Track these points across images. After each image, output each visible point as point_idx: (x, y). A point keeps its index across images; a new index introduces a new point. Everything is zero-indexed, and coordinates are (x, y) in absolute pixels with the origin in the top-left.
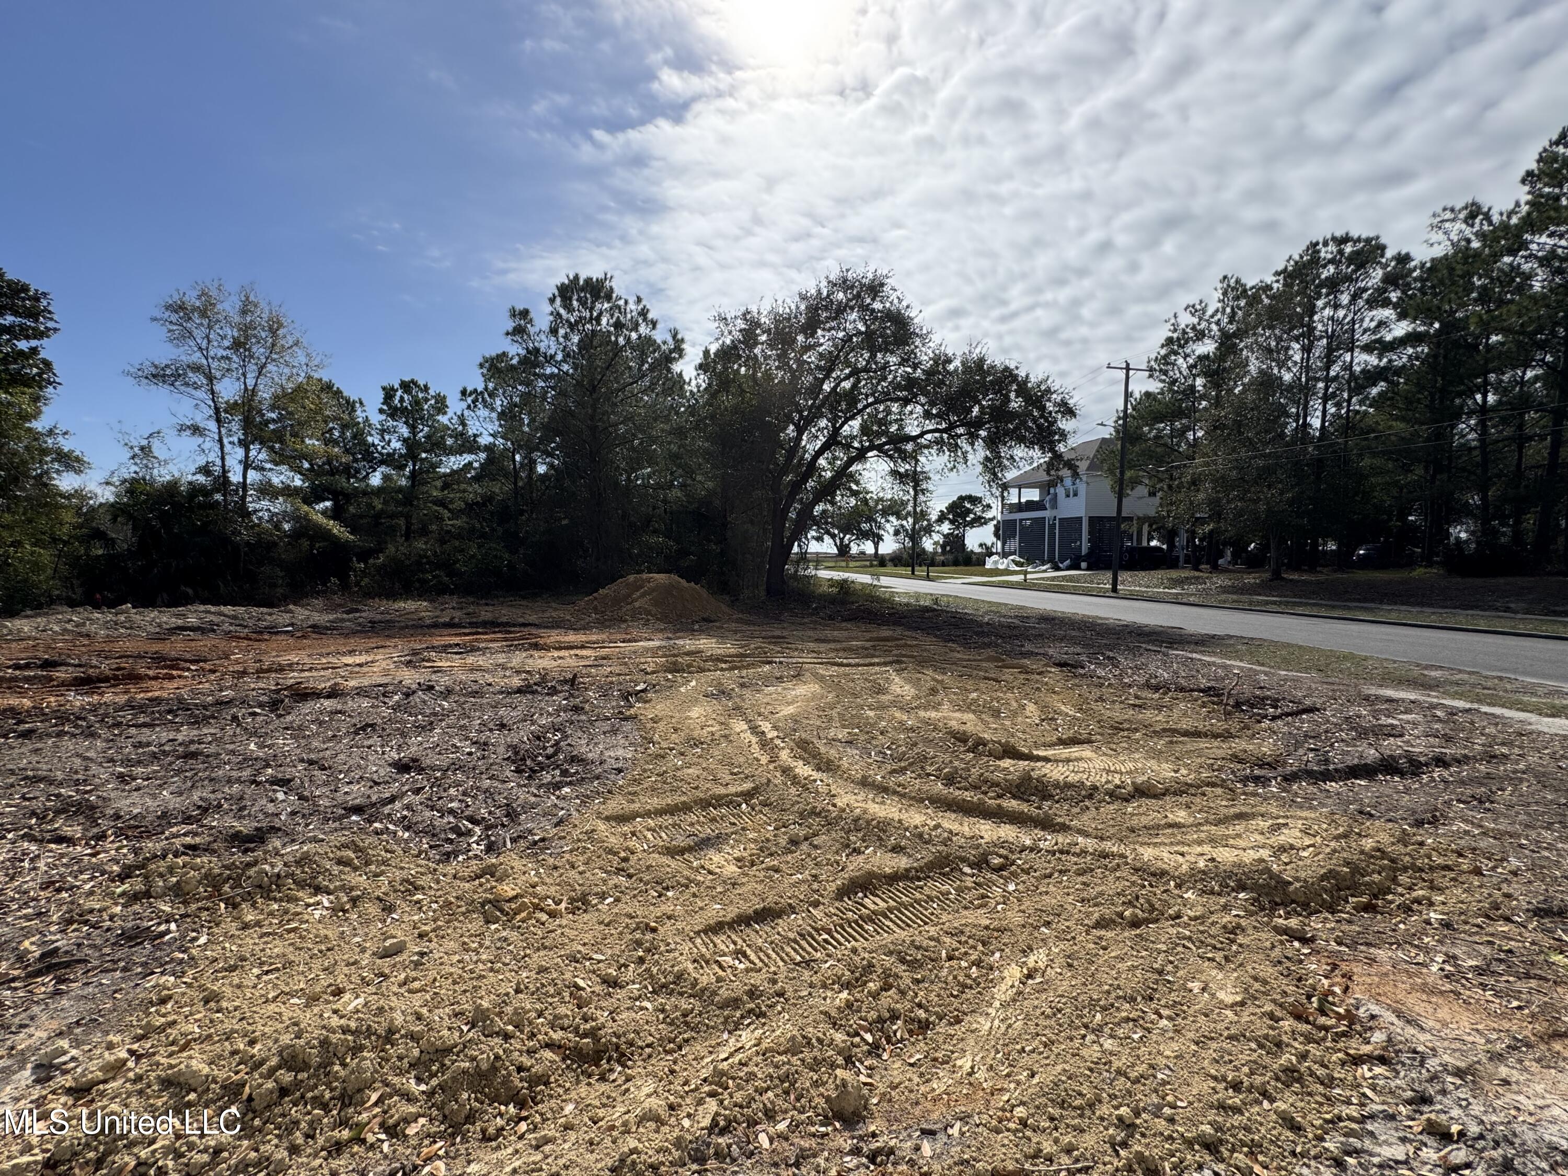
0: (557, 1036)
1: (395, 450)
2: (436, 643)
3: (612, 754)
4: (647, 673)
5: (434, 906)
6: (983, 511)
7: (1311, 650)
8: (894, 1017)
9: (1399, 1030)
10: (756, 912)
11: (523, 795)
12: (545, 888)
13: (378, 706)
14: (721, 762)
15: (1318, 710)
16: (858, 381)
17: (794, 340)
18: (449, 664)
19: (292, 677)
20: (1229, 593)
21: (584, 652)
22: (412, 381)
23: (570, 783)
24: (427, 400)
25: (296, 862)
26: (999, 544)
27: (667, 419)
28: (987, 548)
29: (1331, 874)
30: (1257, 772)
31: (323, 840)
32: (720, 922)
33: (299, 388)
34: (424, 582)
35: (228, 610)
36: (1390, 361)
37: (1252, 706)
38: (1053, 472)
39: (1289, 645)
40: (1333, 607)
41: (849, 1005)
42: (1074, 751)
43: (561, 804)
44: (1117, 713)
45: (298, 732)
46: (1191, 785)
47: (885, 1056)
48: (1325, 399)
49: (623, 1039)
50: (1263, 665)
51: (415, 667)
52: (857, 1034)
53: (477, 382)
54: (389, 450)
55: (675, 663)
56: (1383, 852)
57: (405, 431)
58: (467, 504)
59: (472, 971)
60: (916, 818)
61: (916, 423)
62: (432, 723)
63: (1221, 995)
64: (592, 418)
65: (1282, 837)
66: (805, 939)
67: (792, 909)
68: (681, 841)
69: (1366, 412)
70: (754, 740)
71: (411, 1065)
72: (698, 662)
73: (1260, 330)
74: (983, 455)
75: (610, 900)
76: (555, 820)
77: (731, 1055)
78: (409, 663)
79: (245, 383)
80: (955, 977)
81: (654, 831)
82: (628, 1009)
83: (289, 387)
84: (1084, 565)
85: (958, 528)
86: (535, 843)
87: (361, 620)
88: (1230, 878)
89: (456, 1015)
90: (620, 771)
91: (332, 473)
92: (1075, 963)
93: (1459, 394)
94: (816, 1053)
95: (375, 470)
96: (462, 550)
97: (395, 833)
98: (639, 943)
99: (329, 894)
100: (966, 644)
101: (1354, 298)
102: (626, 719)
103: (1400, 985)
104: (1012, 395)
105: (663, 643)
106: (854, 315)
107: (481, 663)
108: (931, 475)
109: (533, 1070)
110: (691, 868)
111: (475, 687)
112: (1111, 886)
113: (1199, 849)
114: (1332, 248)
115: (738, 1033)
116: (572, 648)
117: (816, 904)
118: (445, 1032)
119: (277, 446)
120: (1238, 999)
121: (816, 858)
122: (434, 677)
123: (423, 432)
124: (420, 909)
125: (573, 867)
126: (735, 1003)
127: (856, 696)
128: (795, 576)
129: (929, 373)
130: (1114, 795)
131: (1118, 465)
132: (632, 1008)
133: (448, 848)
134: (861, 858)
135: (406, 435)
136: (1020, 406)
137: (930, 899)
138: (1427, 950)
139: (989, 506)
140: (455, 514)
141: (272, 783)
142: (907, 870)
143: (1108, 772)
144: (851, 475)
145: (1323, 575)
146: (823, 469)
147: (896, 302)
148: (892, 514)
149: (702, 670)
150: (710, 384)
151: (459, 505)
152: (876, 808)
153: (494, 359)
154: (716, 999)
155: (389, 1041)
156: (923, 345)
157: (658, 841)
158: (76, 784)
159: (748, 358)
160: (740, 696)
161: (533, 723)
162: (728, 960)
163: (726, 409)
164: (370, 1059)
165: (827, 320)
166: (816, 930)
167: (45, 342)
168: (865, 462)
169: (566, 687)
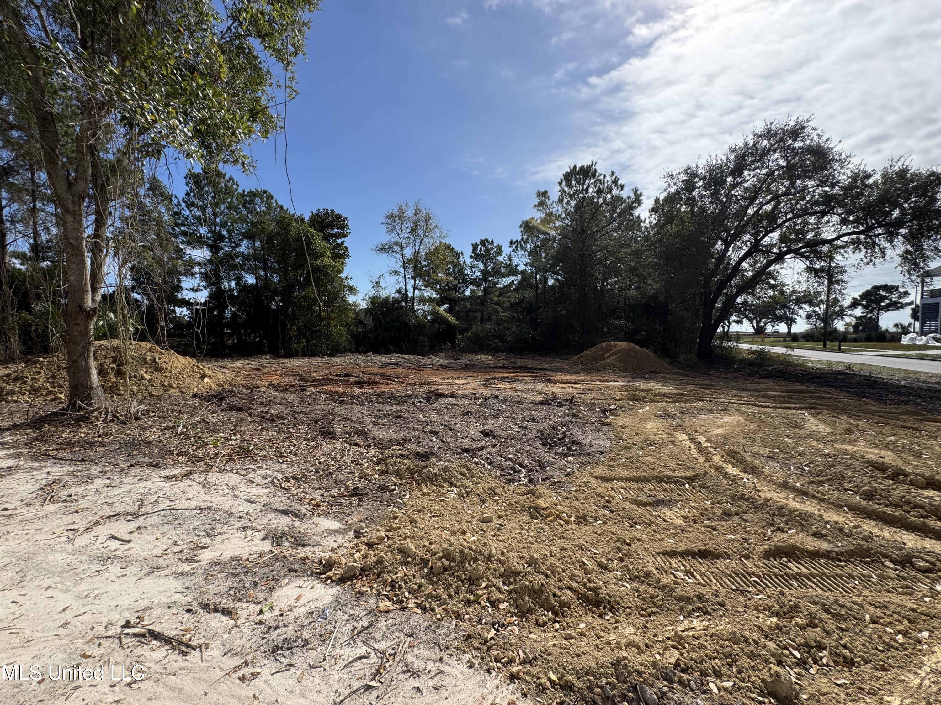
0: (574, 585)
1: (477, 277)
2: (497, 376)
3: (597, 443)
4: (616, 400)
5: (505, 504)
6: (900, 298)
8: (820, 647)
10: (699, 551)
11: (547, 457)
12: (562, 507)
13: (472, 404)
14: (669, 456)
16: (779, 203)
17: (724, 182)
18: (504, 386)
19: (433, 388)
21: (577, 386)
22: (486, 240)
23: (573, 455)
24: (492, 249)
25: (442, 469)
26: (917, 324)
27: (629, 246)
28: (904, 328)
31: (453, 462)
32: (673, 551)
33: (436, 249)
34: (489, 345)
35: (406, 356)
41: (778, 627)
43: (569, 465)
45: (438, 412)
47: (812, 671)
49: (613, 599)
51: (488, 387)
52: (787, 649)
53: (518, 236)
54: (474, 277)
55: (634, 395)
57: (482, 266)
58: (511, 304)
59: (526, 539)
60: (836, 518)
61: (833, 229)
62: (498, 414)
64: (582, 249)
66: (738, 576)
67: (728, 556)
68: (643, 498)
70: (693, 446)
71: (500, 575)
72: (649, 396)
74: (903, 249)
75: (600, 522)
76: (565, 473)
77: (687, 630)
78: (485, 385)
79: (415, 249)
80: (880, 637)
81: (626, 489)
82: (615, 584)
83: (432, 248)
85: (871, 311)
86: (555, 483)
87: (461, 364)
89: (521, 558)
90: (602, 453)
91: (449, 289)
94: (753, 648)
95: (467, 288)
96: (508, 329)
97: (484, 465)
98: (620, 550)
99: (457, 487)
102: (606, 424)
105: (626, 384)
106: (777, 155)
107: (520, 387)
108: (846, 269)
109: (562, 598)
110: (652, 515)
111: (518, 399)
115: (691, 619)
116: (569, 383)
117: (747, 557)
118: (516, 564)
119: (427, 278)
121: (745, 528)
122: (498, 393)
123: (491, 265)
124: (498, 504)
125: (577, 499)
126: (688, 600)
127: (775, 427)
128: (720, 347)
129: (847, 189)
132: (617, 584)
133: (510, 477)
134: (785, 535)
135: (482, 268)
137: (852, 576)
139: (907, 293)
140: (505, 309)
141: (430, 433)
142: (828, 552)
144: (770, 273)
146: (746, 271)
147: (816, 138)
148: (805, 303)
149: (654, 401)
150: (659, 221)
151: (507, 304)
152: (794, 504)
153: (527, 222)
154: (674, 594)
155: (489, 560)
156: (842, 168)
157: (628, 495)
158: (360, 423)
159: (688, 199)
160: (681, 419)
161: (550, 420)
162: (681, 575)
163: (670, 235)
164: (481, 565)
165: (753, 162)
166: (747, 573)
167: (346, 239)
168: (783, 262)
169: (568, 403)
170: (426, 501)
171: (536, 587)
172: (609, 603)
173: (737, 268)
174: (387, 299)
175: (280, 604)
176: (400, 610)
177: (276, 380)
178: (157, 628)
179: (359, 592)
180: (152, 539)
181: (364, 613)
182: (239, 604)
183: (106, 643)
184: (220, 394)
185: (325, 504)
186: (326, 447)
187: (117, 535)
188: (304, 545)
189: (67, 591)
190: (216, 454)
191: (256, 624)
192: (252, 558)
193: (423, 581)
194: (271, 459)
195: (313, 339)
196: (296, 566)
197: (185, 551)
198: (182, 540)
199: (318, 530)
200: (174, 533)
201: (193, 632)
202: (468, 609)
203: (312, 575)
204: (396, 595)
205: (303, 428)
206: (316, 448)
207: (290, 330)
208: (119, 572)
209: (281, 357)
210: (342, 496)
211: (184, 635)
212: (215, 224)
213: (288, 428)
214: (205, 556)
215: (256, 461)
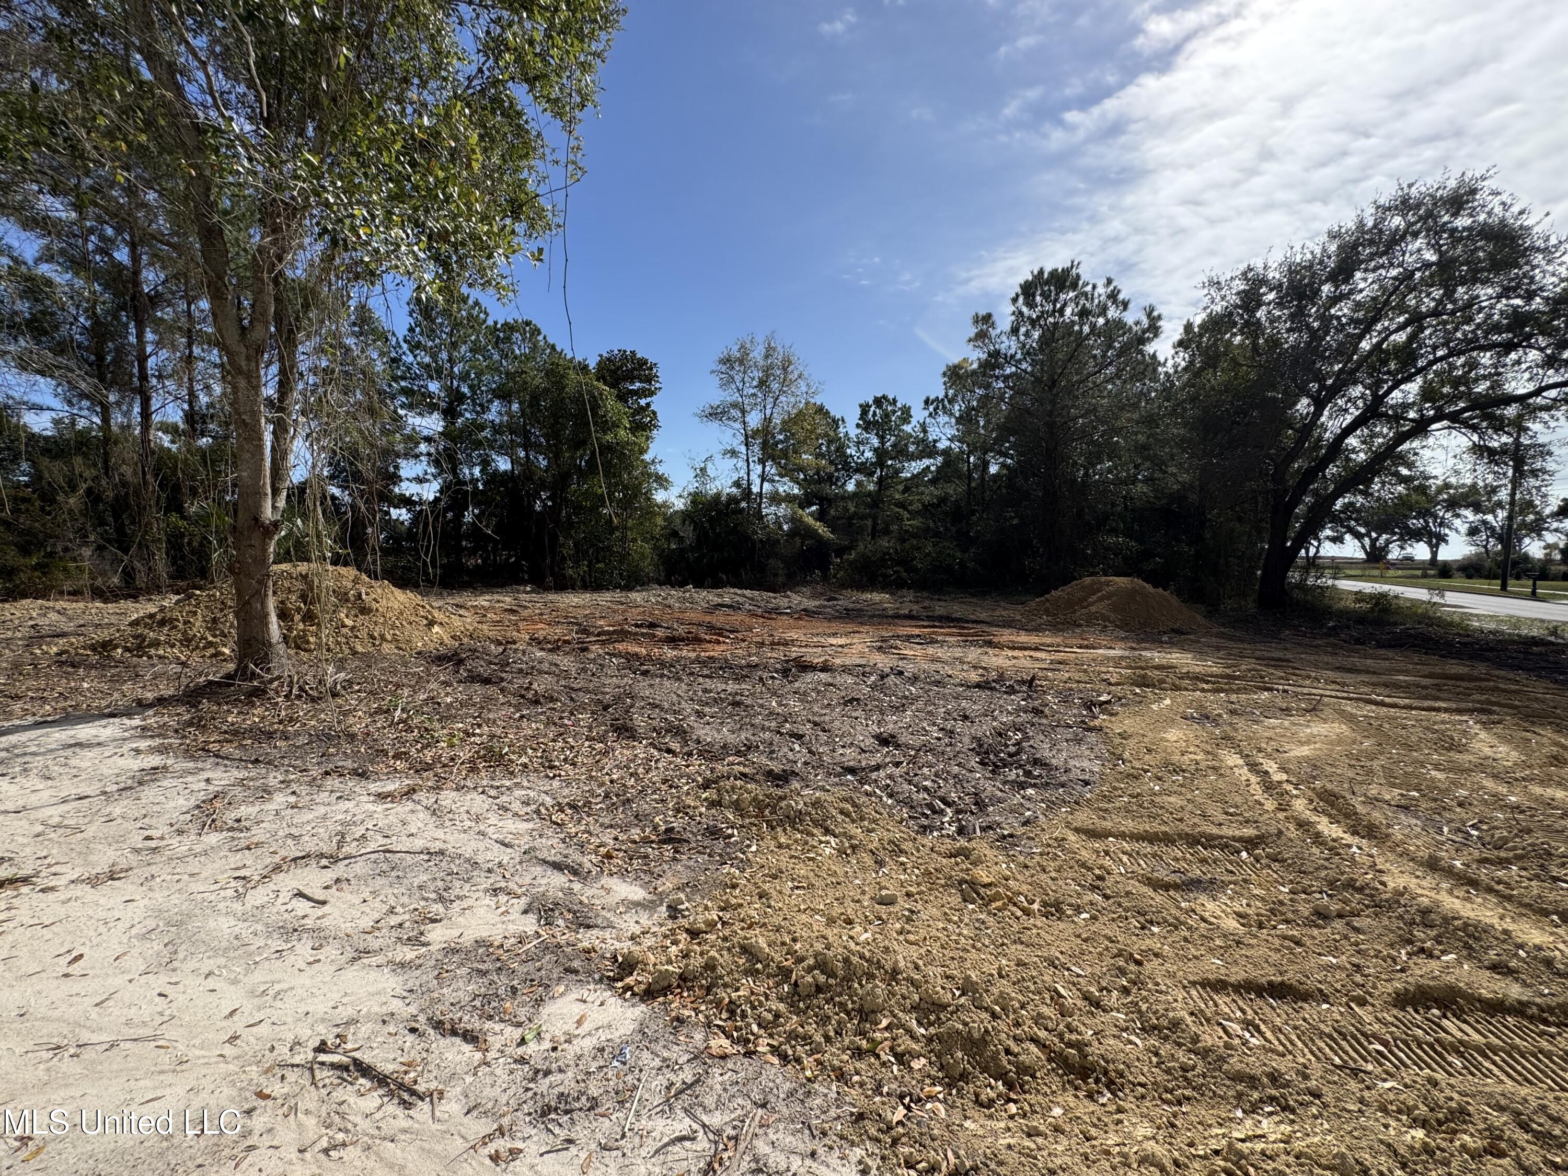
0: (1041, 1034)
1: (867, 459)
2: (900, 633)
3: (1078, 764)
4: (1110, 684)
5: (917, 871)
10: (1270, 983)
11: (989, 788)
12: (1017, 884)
13: (859, 684)
14: (1210, 796)
17: (1316, 293)
18: (912, 653)
19: (795, 652)
21: (1039, 655)
22: (884, 397)
23: (1034, 786)
24: (894, 412)
25: (811, 804)
27: (1136, 407)
31: (829, 791)
32: (1222, 981)
33: (800, 413)
34: (885, 576)
35: (748, 592)
41: (1427, 1149)
43: (1027, 804)
45: (802, 696)
49: (1112, 1066)
51: (885, 653)
53: (938, 391)
54: (863, 459)
55: (1143, 677)
57: (875, 442)
58: (923, 505)
59: (956, 942)
60: (1536, 935)
61: (1527, 375)
62: (904, 705)
64: (1050, 414)
66: (1345, 1039)
67: (1324, 997)
68: (1162, 874)
70: (1254, 779)
71: (912, 1007)
72: (1172, 679)
75: (1087, 915)
76: (1022, 819)
77: (1249, 1139)
78: (880, 649)
79: (765, 413)
81: (1131, 855)
82: (1115, 1036)
83: (794, 412)
86: (1004, 837)
87: (839, 607)
89: (947, 977)
90: (1086, 783)
91: (820, 481)
95: (851, 478)
96: (919, 548)
97: (881, 798)
98: (1123, 972)
99: (835, 837)
102: (1090, 729)
105: (1127, 653)
107: (940, 655)
109: (1020, 1058)
110: (1179, 908)
111: (938, 677)
115: (1257, 1117)
116: (1025, 649)
117: (1362, 1003)
118: (940, 990)
119: (783, 461)
121: (1357, 944)
122: (901, 663)
123: (891, 440)
124: (905, 870)
125: (1044, 871)
126: (1252, 1081)
128: (1301, 586)
129: (1559, 302)
132: (1119, 1037)
133: (924, 822)
134: (1434, 964)
135: (877, 445)
141: (791, 736)
142: (1522, 1004)
144: (1401, 456)
146: (1354, 451)
147: (1498, 210)
149: (1177, 688)
150: (1191, 362)
151: (917, 506)
153: (955, 367)
154: (1225, 1067)
155: (894, 979)
156: (1549, 263)
157: (1135, 868)
158: (675, 712)
159: (1247, 324)
160: (1231, 724)
161: (995, 719)
162: (1235, 1028)
163: (1213, 388)
164: (881, 988)
165: (1372, 257)
166: (1364, 1034)
167: (654, 398)
168: (1426, 437)
169: (1024, 688)
170: (783, 860)
171: (976, 1035)
172: (1106, 1073)
173: (1337, 446)
174: (718, 495)
175: (551, 1029)
176: (745, 1055)
177: (542, 631)
178: (365, 1057)
179: (678, 1019)
180: (357, 900)
181: (686, 1057)
182: (488, 1025)
183: (292, 1075)
184: (456, 654)
185: (621, 854)
186: (622, 753)
187: (306, 891)
188: (588, 927)
189: (235, 982)
190: (452, 759)
191: (515, 1061)
192: (508, 944)
193: (782, 1007)
194: (536, 770)
195: (598, 562)
196: (576, 964)
197: (407, 924)
198: (403, 906)
199: (612, 900)
200: (391, 893)
201: (419, 1069)
202: (858, 1065)
203: (601, 980)
204: (738, 1029)
205: (584, 717)
206: (605, 753)
207: (563, 545)
208: (309, 955)
209: (547, 589)
210: (646, 841)
211: (406, 1073)
212: (451, 376)
213: (561, 718)
214: (437, 935)
215: (512, 773)
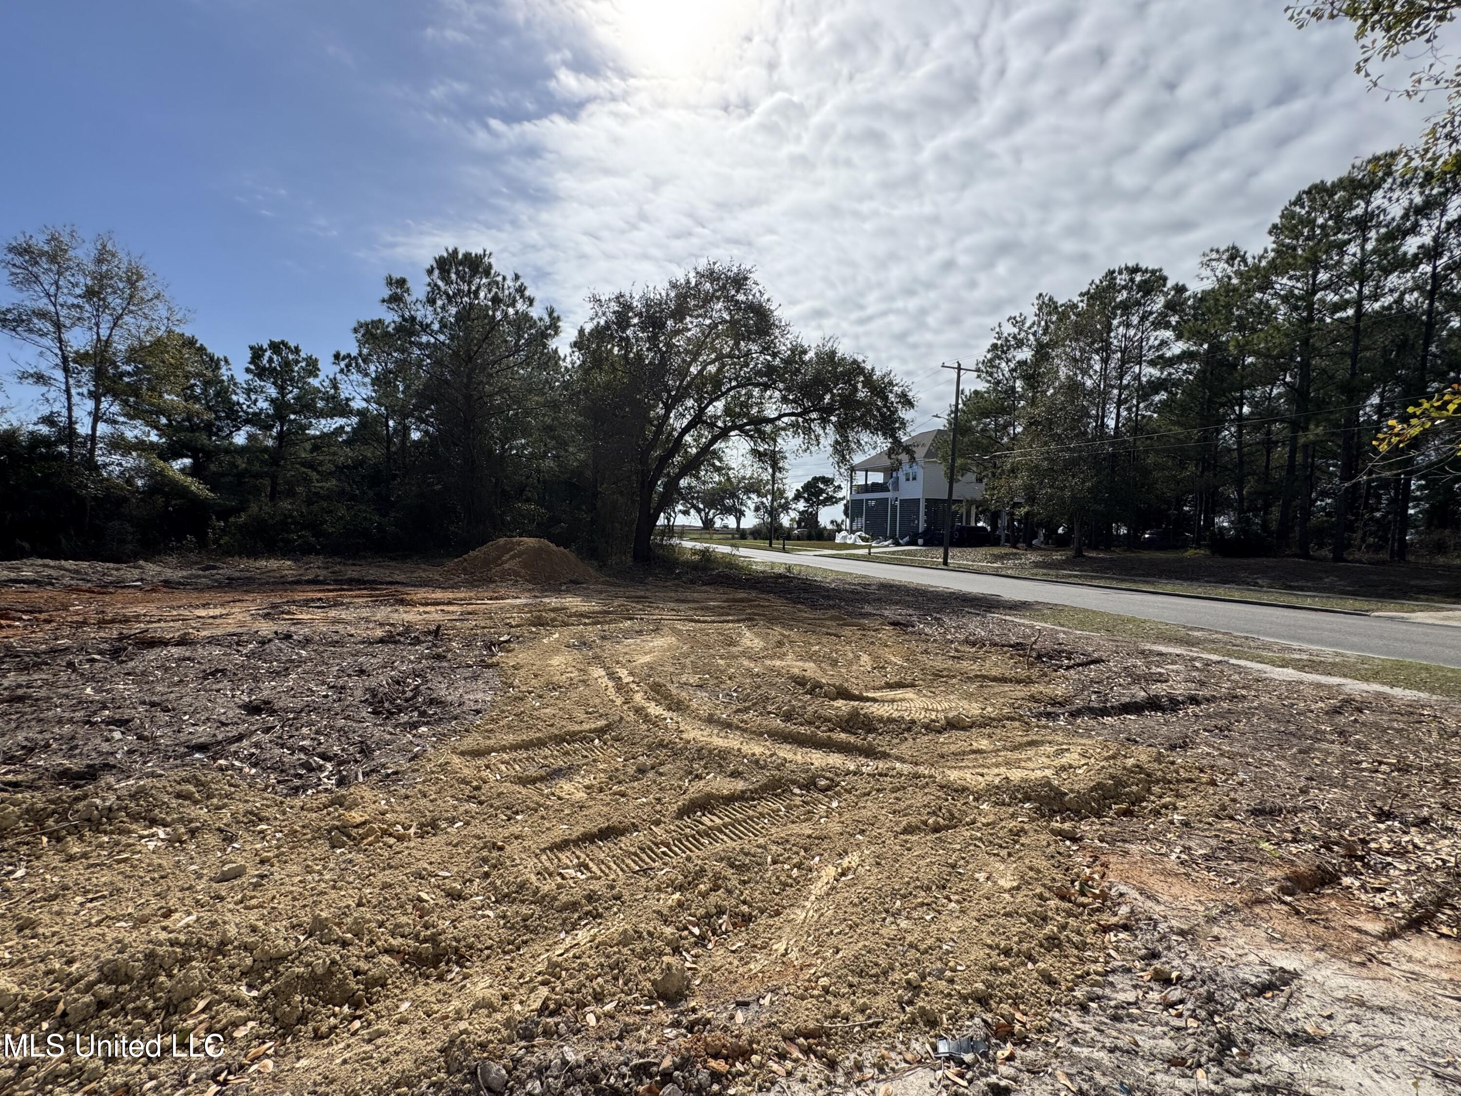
0: (397, 942)
1: (262, 410)
2: (297, 598)
3: (472, 697)
4: (512, 627)
5: (279, 835)
6: (835, 492)
7: (1102, 614)
8: (720, 912)
9: (1140, 904)
10: (600, 830)
11: (378, 734)
12: (395, 815)
13: (230, 654)
14: (577, 703)
15: (1103, 661)
16: (723, 365)
17: (665, 324)
18: (310, 616)
20: (1042, 568)
21: (451, 608)
22: (283, 342)
23: (427, 723)
24: (297, 362)
25: (130, 795)
26: (848, 521)
27: (542, 393)
28: (838, 525)
29: (1099, 786)
30: (1049, 709)
31: (161, 776)
32: (566, 840)
33: (158, 342)
34: (287, 542)
35: (69, 564)
36: (1170, 374)
37: (1051, 658)
38: (893, 456)
39: (1086, 610)
40: (1123, 580)
41: (680, 904)
42: (899, 693)
43: (417, 741)
44: (939, 663)
46: (993, 719)
47: (710, 946)
48: (1119, 403)
49: (463, 943)
50: (1063, 626)
51: (273, 619)
52: (686, 928)
53: (351, 347)
54: (255, 409)
55: (539, 618)
56: (1141, 768)
57: (273, 392)
58: (337, 467)
59: (312, 889)
60: (756, 748)
61: (774, 407)
62: (287, 669)
63: (1001, 882)
64: (467, 387)
65: (1064, 760)
66: (645, 852)
67: (635, 828)
68: (533, 772)
69: (1151, 417)
70: (611, 684)
71: (242, 973)
72: (562, 617)
73: (1068, 342)
74: (833, 439)
75: (460, 824)
76: (410, 755)
77: (567, 951)
78: (266, 616)
79: (98, 333)
80: (778, 878)
81: (508, 763)
82: (470, 917)
83: (148, 340)
84: (920, 541)
85: (812, 506)
86: (388, 776)
87: (218, 577)
88: (1018, 791)
89: (293, 927)
90: (478, 712)
91: (193, 428)
92: (883, 862)
93: (1223, 405)
94: (646, 944)
95: (239, 429)
96: (331, 511)
97: (241, 769)
98: (485, 860)
99: (165, 826)
100: (814, 606)
101: (1143, 319)
102: (489, 666)
103: (1145, 870)
104: (860, 386)
105: (530, 601)
106: (720, 305)
107: (344, 616)
108: (787, 455)
109: (370, 973)
110: (542, 795)
111: (335, 638)
112: (919, 799)
113: (996, 771)
114: (1125, 276)
115: (575, 932)
116: (438, 604)
117: (657, 823)
118: (281, 942)
119: (132, 399)
120: (1015, 884)
121: (660, 784)
122: (293, 629)
123: (293, 393)
124: (263, 838)
125: (425, 796)
126: (574, 906)
127: (708, 647)
128: (661, 546)
129: (787, 362)
130: (929, 728)
131: (950, 453)
132: (474, 917)
133: (297, 782)
134: (702, 783)
135: (274, 395)
136: (866, 396)
137: (762, 815)
138: (1169, 844)
139: (839, 487)
140: (325, 476)
141: (108, 724)
142: (743, 792)
143: (927, 710)
144: (714, 452)
145: (1117, 554)
146: (689, 446)
147: (758, 295)
148: (754, 492)
149: (566, 624)
150: (584, 362)
151: (329, 467)
152: (719, 741)
153: (368, 325)
154: (556, 904)
155: (220, 952)
156: (782, 336)
157: (511, 772)
159: (621, 338)
160: (601, 647)
161: (393, 669)
162: (570, 872)
163: (599, 385)
164: (198, 969)
165: (695, 307)
166: (656, 844)
168: (728, 440)
169: (430, 638)
170: (72, 874)
171: (320, 971)
172: (456, 951)
173: (679, 441)
